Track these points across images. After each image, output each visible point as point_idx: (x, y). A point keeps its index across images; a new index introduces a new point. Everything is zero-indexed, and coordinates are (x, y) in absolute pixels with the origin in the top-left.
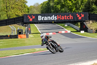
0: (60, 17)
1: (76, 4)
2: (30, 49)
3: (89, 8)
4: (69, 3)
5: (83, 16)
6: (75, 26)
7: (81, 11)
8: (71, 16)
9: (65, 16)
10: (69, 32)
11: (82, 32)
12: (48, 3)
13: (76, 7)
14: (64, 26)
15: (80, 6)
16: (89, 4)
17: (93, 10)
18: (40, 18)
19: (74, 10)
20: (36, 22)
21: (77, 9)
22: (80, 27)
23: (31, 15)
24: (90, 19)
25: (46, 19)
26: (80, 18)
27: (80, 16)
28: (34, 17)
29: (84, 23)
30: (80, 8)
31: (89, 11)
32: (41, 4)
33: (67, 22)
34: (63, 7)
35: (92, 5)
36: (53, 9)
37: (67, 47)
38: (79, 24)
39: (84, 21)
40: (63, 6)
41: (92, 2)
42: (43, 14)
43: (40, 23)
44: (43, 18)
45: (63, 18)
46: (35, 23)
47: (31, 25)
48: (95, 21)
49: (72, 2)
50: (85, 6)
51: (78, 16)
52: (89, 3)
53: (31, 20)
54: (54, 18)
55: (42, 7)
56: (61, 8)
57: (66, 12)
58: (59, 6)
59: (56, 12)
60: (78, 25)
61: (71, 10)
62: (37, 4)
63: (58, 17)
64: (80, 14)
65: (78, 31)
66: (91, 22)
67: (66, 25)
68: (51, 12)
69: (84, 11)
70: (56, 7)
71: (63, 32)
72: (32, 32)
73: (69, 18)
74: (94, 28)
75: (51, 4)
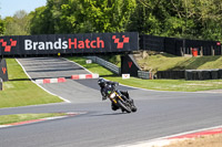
0: (75, 43)
1: (110, 13)
2: (6, 117)
3: (140, 22)
4: (95, 12)
5: (126, 40)
6: (109, 64)
7: (123, 30)
8: (99, 41)
9: (87, 41)
10: (95, 76)
11: (126, 77)
12: (47, 11)
13: (111, 21)
14: (84, 63)
15: (120, 18)
16: (141, 15)
17: (149, 26)
18: (28, 45)
19: (106, 26)
20: (20, 53)
21: (114, 25)
22: (119, 65)
23: (7, 39)
24: (142, 48)
25: (42, 46)
26: (120, 46)
27: (121, 40)
28: (14, 43)
29: (130, 56)
30: (121, 24)
31: (140, 29)
32: (32, 13)
33: (92, 54)
34: (82, 21)
35: (148, 16)
36: (59, 25)
37: (92, 110)
38: (118, 58)
39: (130, 53)
40: (81, 18)
41: (148, 10)
42: (35, 36)
43: (29, 56)
44: (35, 44)
45: (81, 46)
46: (18, 56)
47: (7, 60)
48: (153, 52)
49: (102, 10)
50: (131, 19)
51: (117, 41)
52: (140, 11)
53: (8, 49)
54: (61, 44)
55: (32, 21)
56: (76, 22)
57: (87, 32)
58: (72, 19)
59: (67, 32)
60: (115, 62)
61: (100, 27)
62: (22, 12)
63: (71, 43)
64: (120, 36)
65: (115, 75)
66: (145, 54)
67: (89, 62)
68: (53, 32)
69: (130, 29)
70: (65, 19)
71: (83, 77)
72: (10, 77)
73: (95, 44)
74: (151, 68)
75: (55, 13)
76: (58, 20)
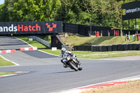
0: (22, 28)
1: (44, 9)
3: (63, 15)
4: (35, 8)
5: (55, 26)
6: (44, 41)
7: (53, 19)
8: (37, 26)
9: (30, 27)
10: (35, 48)
11: (54, 49)
12: (5, 7)
13: (45, 14)
14: (28, 40)
15: (51, 12)
16: (64, 10)
17: (69, 18)
19: (42, 17)
21: (47, 16)
22: (50, 42)
24: (64, 31)
26: (51, 30)
27: (51, 26)
29: (57, 36)
30: (51, 16)
31: (63, 20)
33: (33, 35)
34: (27, 14)
35: (68, 11)
36: (12, 16)
37: (32, 70)
38: (50, 37)
39: (57, 34)
40: (26, 12)
41: (68, 7)
45: (26, 29)
48: (71, 34)
49: (39, 7)
50: (58, 13)
51: (49, 26)
52: (63, 8)
54: (13, 28)
56: (23, 15)
57: (30, 20)
58: (21, 12)
59: (17, 20)
60: (47, 40)
61: (38, 17)
63: (19, 28)
64: (51, 23)
65: (47, 48)
66: (66, 35)
67: (31, 40)
68: (8, 21)
69: (57, 19)
70: (16, 12)
71: (27, 49)
73: (35, 28)
74: (70, 44)
75: (10, 9)
76: (11, 12)
